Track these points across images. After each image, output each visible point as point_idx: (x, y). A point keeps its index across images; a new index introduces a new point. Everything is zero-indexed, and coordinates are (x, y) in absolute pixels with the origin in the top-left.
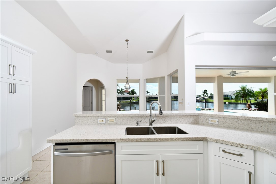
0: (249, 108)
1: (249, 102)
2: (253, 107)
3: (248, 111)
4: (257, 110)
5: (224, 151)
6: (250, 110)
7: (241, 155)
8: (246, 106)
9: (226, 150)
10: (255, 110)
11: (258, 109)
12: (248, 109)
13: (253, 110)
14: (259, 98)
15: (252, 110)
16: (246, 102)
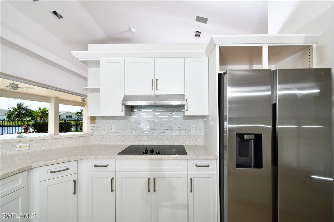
0: (26, 130)
1: (26, 124)
2: (30, 129)
3: (25, 133)
4: (36, 132)
5: (52, 172)
6: (27, 133)
7: (68, 169)
8: (22, 128)
9: (54, 171)
10: (33, 132)
11: (36, 130)
12: (25, 132)
13: (31, 133)
14: (38, 118)
15: (29, 132)
16: (22, 124)
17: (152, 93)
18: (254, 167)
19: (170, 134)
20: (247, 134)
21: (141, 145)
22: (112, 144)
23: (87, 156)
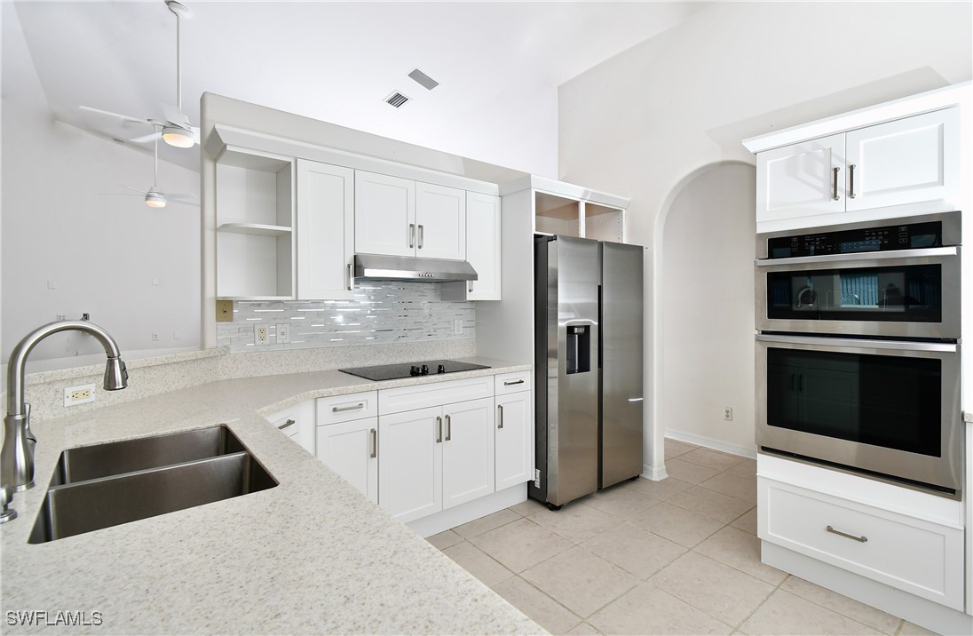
17: (410, 253)
18: (579, 372)
19: (418, 338)
20: (578, 327)
21: (359, 368)
22: (286, 372)
23: (320, 391)
